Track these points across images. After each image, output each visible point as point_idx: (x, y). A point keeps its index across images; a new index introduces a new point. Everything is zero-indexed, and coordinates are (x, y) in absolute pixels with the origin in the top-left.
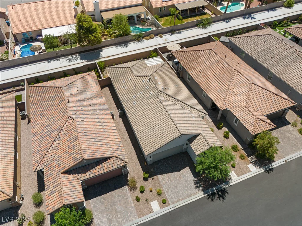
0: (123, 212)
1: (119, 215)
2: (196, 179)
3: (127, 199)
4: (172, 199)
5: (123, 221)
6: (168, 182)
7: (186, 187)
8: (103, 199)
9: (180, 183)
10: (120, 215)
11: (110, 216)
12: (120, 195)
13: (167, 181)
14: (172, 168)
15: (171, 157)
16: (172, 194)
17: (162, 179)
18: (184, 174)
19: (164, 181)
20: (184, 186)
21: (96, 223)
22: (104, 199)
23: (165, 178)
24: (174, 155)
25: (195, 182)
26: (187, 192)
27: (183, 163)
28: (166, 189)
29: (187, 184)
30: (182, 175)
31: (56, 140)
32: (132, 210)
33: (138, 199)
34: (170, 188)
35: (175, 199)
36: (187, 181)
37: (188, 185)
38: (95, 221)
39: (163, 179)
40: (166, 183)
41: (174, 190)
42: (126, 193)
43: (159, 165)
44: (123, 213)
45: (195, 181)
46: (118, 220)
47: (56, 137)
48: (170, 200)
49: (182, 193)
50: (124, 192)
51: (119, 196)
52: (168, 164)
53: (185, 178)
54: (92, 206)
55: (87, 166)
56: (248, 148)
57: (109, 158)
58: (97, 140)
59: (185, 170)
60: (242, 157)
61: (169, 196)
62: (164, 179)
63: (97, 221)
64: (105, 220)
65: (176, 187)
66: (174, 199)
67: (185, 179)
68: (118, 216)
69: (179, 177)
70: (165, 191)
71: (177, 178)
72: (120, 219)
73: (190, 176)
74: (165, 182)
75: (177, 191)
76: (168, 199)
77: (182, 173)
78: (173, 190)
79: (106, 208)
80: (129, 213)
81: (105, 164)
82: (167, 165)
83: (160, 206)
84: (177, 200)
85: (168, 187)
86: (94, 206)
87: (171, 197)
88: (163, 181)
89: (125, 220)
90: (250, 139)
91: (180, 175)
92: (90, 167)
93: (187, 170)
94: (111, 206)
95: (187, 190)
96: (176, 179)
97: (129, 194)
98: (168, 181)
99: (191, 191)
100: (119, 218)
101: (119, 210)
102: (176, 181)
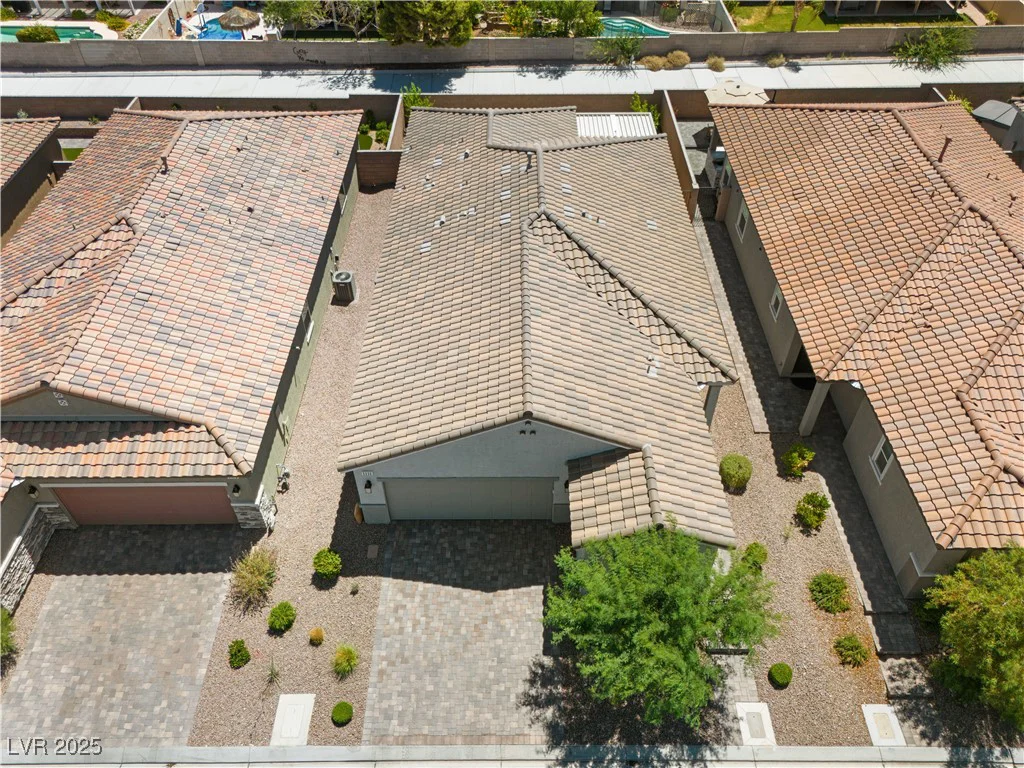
0: (147, 686)
1: (119, 695)
3: (195, 635)
4: (389, 718)
5: (120, 727)
6: (414, 630)
7: (485, 686)
8: (102, 598)
9: (463, 659)
10: (126, 694)
11: (81, 682)
12: (180, 607)
13: (410, 624)
14: (467, 573)
15: (487, 524)
16: (400, 694)
17: (392, 605)
18: (507, 622)
19: (398, 619)
20: (476, 680)
21: (11, 689)
22: (106, 601)
23: (409, 606)
24: (505, 521)
26: (476, 714)
27: (525, 572)
28: (384, 659)
30: (490, 625)
31: (31, 292)
32: (185, 694)
33: (239, 656)
34: (405, 661)
35: (400, 725)
36: (500, 661)
37: (497, 681)
38: (15, 679)
39: (396, 610)
40: (401, 631)
41: (420, 678)
42: (210, 608)
43: (412, 541)
44: (143, 692)
45: (541, 666)
46: (103, 713)
47: (38, 282)
48: (374, 720)
49: (449, 711)
50: (204, 600)
51: (171, 610)
52: (456, 550)
53: (500, 641)
54: (47, 608)
55: (73, 428)
56: (904, 614)
57: (177, 424)
58: (176, 336)
59: (518, 607)
60: (848, 653)
61: (382, 697)
62: (401, 612)
63: (22, 681)
64: (54, 689)
65: (434, 669)
66: (395, 722)
67: (497, 650)
68: (113, 693)
69: (476, 626)
70: (374, 669)
71: (463, 631)
72: (114, 715)
73: (529, 642)
74: (397, 626)
75: (430, 688)
76: (368, 713)
77: (496, 616)
78: (413, 678)
79: (89, 640)
80: (164, 704)
81: (145, 443)
82: (448, 555)
83: (312, 727)
84: (405, 730)
85: (401, 655)
86: (50, 614)
87: (385, 704)
88: (392, 620)
89: (128, 726)
90: (925, 572)
91: (485, 620)
92: (83, 435)
93: (528, 612)
94: (114, 640)
95: (476, 703)
96: (457, 631)
97: (217, 619)
98: (416, 623)
99: (496, 716)
100: (111, 707)
101: (135, 670)
102: (451, 640)
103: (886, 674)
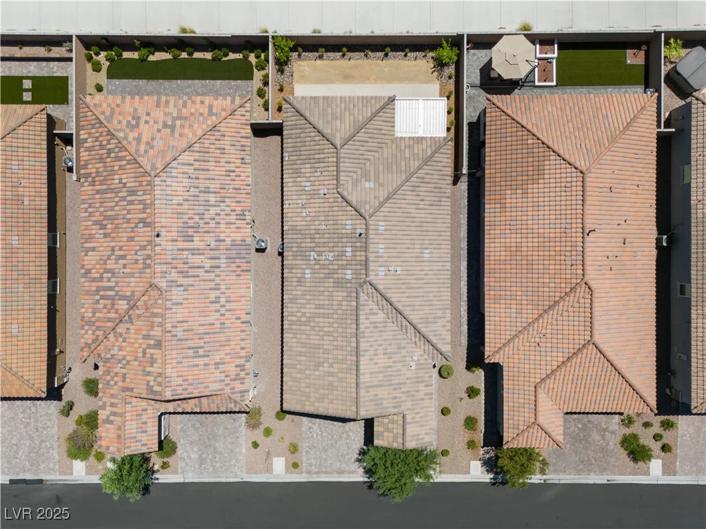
0: (226, 455)
1: (218, 458)
2: (365, 447)
3: (238, 437)
4: (311, 466)
5: (222, 468)
6: (317, 437)
7: (343, 456)
8: (198, 423)
9: (335, 447)
10: (220, 458)
11: (203, 453)
12: (229, 427)
13: (315, 435)
16: (314, 458)
17: (308, 427)
18: (351, 434)
19: (311, 433)
20: (340, 454)
21: (180, 456)
22: (201, 424)
25: (360, 452)
26: (340, 465)
28: (307, 447)
29: (345, 452)
30: (344, 435)
32: (240, 458)
33: (255, 445)
34: (315, 447)
35: (315, 468)
36: (348, 447)
37: (348, 454)
38: (179, 453)
39: (309, 429)
40: (312, 437)
41: (320, 453)
42: (240, 427)
44: (225, 457)
45: (363, 449)
46: (214, 464)
48: (306, 466)
49: (331, 464)
50: (237, 424)
51: (226, 428)
53: (348, 441)
54: (179, 427)
58: (201, 352)
60: (471, 444)
61: (308, 460)
62: (311, 430)
63: (181, 454)
64: (194, 456)
65: (325, 450)
66: (313, 467)
67: (347, 444)
68: (215, 457)
69: (339, 435)
70: (304, 450)
71: (335, 437)
72: (218, 465)
73: (359, 441)
74: (311, 435)
75: (324, 457)
76: (304, 465)
77: (347, 432)
78: (318, 453)
79: (200, 439)
80: (234, 461)
83: (286, 468)
84: (317, 470)
85: (313, 445)
86: (182, 430)
87: (309, 462)
88: (308, 433)
89: (224, 468)
91: (342, 433)
94: (209, 439)
95: (340, 461)
96: (332, 437)
97: (244, 432)
98: (317, 434)
99: (347, 466)
100: (216, 462)
101: (220, 450)
102: (331, 440)
103: (482, 452)
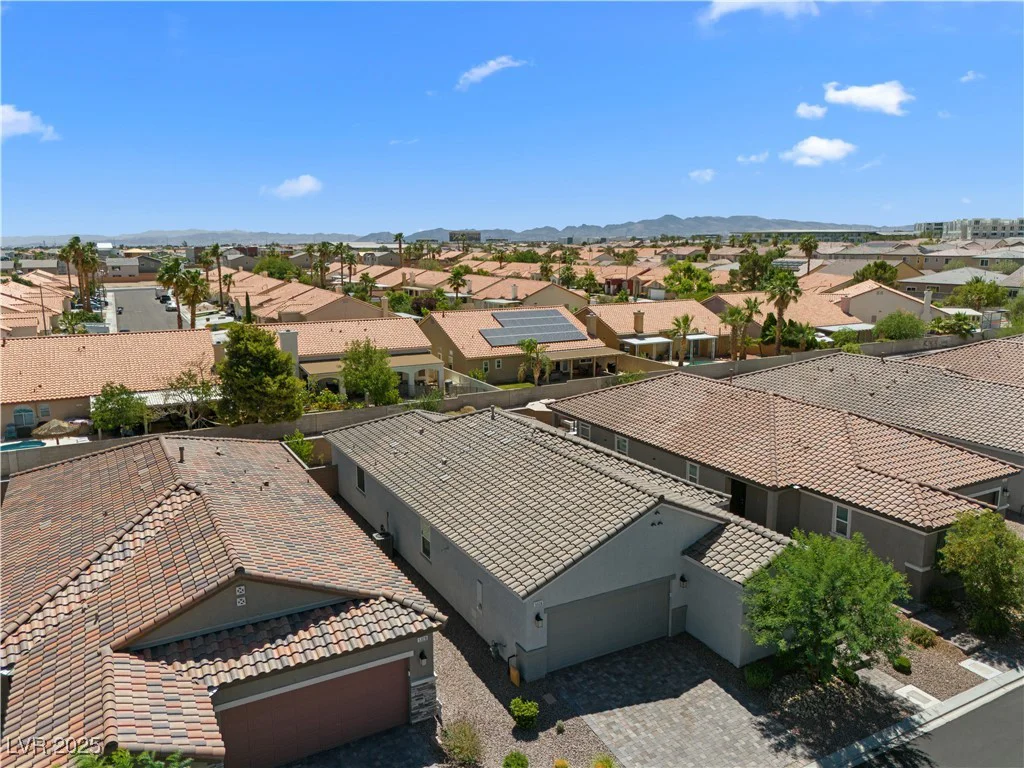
2: (762, 719)
6: (638, 734)
7: (729, 747)
9: (694, 738)
13: (630, 732)
14: (640, 686)
15: (626, 653)
17: (602, 725)
18: (702, 703)
19: (618, 732)
20: (719, 745)
23: (617, 721)
24: (634, 646)
25: (762, 730)
27: (682, 671)
28: (633, 762)
29: (727, 738)
30: (691, 709)
34: (652, 756)
36: (724, 728)
37: (735, 740)
39: (609, 727)
40: (628, 738)
43: (575, 681)
45: (760, 724)
47: (110, 548)
52: (619, 675)
53: (710, 716)
59: (700, 692)
62: (615, 727)
65: (681, 752)
67: (714, 722)
69: (681, 714)
71: (676, 720)
73: (730, 708)
74: (621, 737)
77: (691, 703)
81: (334, 626)
82: (614, 680)
85: (644, 754)
88: (613, 735)
90: (925, 566)
91: (685, 708)
93: (711, 692)
96: (672, 723)
98: (635, 730)
99: (758, 760)
102: (673, 729)
